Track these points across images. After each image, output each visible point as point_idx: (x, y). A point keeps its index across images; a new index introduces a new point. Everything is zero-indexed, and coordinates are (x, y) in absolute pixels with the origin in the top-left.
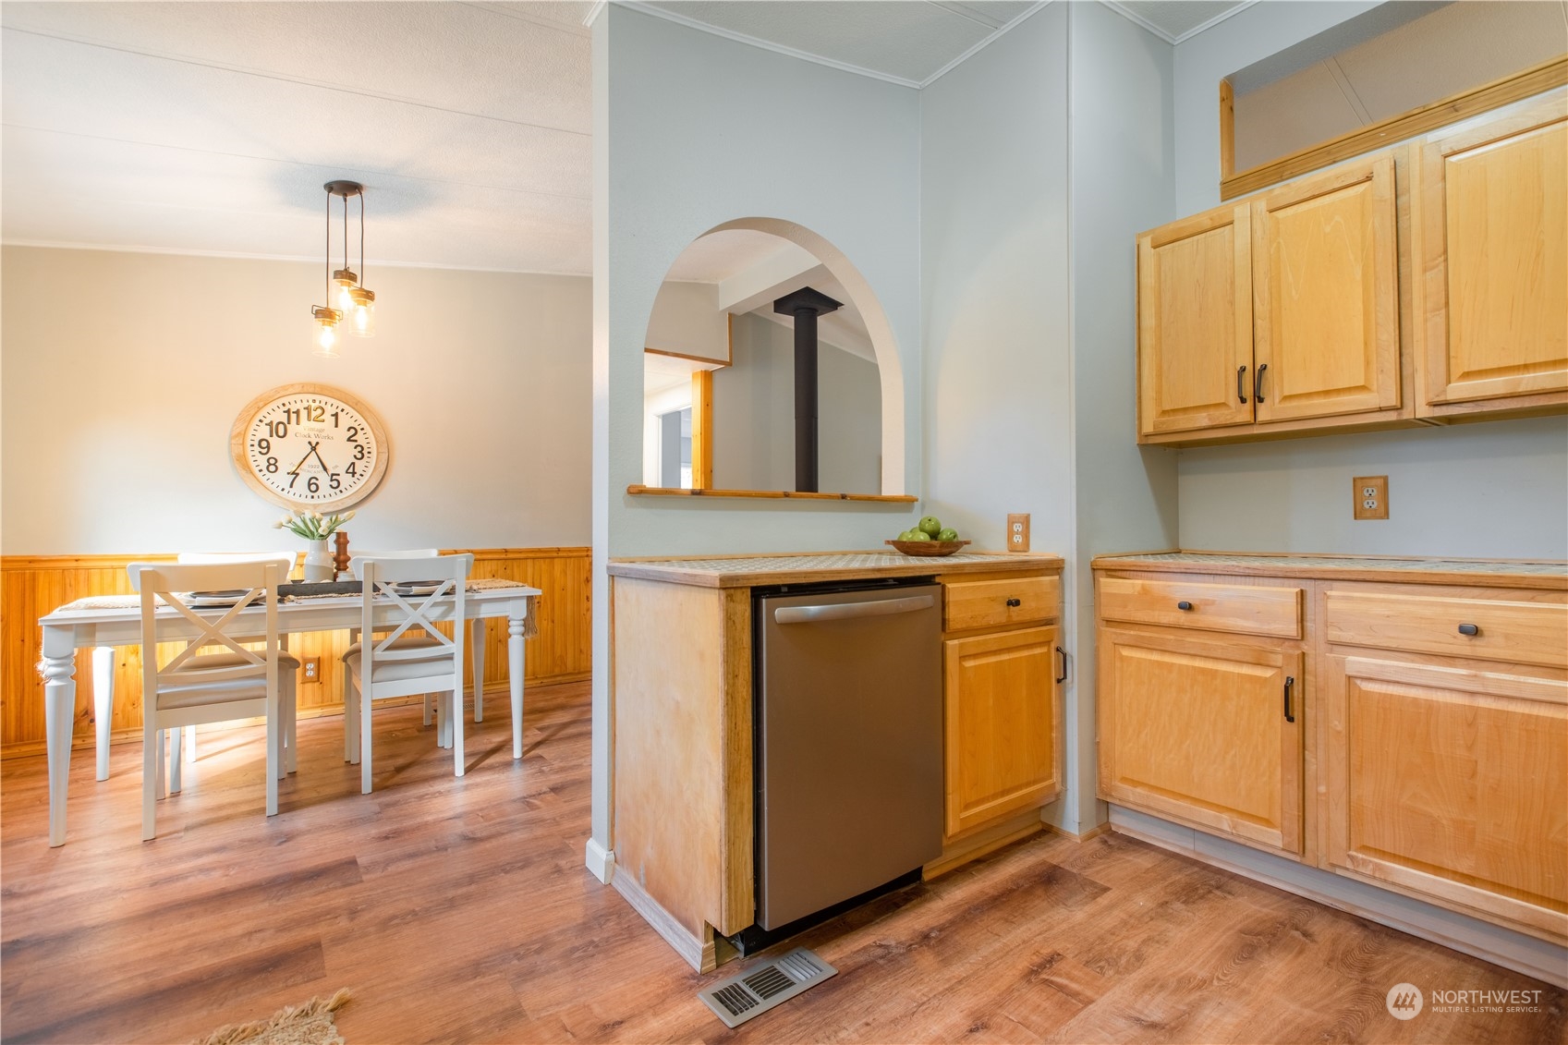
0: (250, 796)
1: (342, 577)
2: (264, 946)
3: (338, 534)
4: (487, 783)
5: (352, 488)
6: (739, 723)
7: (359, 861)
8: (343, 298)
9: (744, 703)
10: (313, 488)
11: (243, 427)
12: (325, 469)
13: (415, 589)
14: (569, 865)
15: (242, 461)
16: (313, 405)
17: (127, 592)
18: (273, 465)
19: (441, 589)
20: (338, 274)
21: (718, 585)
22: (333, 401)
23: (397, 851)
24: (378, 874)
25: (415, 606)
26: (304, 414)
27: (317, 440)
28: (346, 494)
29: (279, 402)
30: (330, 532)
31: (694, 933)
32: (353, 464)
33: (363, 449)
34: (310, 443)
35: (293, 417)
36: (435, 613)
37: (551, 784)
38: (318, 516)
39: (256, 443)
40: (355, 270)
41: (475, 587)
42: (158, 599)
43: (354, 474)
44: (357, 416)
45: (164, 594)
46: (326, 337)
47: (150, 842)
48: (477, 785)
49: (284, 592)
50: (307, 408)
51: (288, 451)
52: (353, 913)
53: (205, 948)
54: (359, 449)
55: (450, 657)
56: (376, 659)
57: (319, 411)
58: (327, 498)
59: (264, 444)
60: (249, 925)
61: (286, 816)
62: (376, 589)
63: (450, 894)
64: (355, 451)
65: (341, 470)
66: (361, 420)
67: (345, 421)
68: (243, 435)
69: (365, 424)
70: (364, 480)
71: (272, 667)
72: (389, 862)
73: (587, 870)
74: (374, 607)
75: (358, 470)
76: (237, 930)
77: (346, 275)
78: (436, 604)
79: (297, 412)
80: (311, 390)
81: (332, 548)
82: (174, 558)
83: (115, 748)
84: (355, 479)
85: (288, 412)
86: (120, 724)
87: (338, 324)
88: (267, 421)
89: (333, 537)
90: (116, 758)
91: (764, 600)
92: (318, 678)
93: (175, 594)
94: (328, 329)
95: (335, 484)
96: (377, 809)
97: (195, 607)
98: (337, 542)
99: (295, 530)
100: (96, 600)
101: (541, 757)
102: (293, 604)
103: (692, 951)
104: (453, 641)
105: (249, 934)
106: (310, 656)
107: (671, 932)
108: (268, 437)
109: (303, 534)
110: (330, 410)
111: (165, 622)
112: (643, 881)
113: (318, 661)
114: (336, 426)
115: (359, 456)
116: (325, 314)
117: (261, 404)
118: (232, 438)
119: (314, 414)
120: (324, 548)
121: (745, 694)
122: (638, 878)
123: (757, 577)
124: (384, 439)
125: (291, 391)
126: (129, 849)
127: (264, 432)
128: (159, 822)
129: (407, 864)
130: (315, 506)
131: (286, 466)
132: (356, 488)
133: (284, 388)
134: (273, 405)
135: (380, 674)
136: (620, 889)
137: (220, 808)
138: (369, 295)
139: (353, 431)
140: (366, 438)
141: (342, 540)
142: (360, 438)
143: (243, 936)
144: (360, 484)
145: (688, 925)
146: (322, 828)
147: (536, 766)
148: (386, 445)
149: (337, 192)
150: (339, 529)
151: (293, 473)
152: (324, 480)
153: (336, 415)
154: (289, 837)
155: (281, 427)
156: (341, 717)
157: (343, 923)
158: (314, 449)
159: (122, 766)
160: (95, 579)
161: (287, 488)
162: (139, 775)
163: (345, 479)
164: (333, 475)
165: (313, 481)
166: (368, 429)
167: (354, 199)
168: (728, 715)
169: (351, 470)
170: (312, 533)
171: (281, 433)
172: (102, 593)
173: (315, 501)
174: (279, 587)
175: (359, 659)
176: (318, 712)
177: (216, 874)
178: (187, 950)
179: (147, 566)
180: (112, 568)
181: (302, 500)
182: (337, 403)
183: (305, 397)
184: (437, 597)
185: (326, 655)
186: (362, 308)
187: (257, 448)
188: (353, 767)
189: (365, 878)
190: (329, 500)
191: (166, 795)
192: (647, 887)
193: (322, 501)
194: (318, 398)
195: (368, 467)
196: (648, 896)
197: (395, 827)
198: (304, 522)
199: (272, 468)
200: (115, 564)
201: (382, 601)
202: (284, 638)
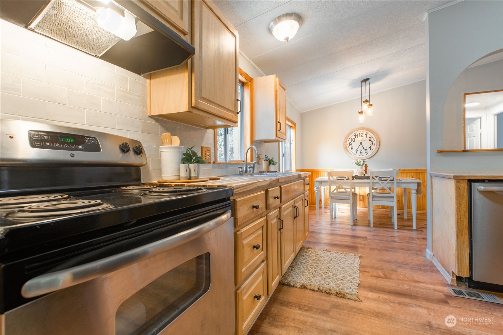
0: (348, 221)
1: (366, 175)
2: (348, 244)
3: (365, 165)
4: (403, 232)
5: (370, 152)
6: (462, 218)
7: (368, 238)
8: (365, 107)
9: (465, 212)
10: (361, 153)
11: (346, 140)
12: (364, 148)
13: (383, 179)
14: (420, 254)
15: (346, 148)
16: (361, 133)
17: (326, 177)
18: (352, 148)
19: (389, 179)
20: (364, 102)
21: (452, 178)
22: (365, 131)
23: (376, 238)
24: (371, 241)
25: (383, 183)
26: (359, 135)
27: (362, 141)
28: (369, 154)
29: (353, 133)
30: (363, 164)
31: (450, 274)
32: (370, 146)
33: (373, 142)
34: (360, 142)
35: (356, 136)
36: (389, 186)
37: (423, 237)
38: (361, 160)
39: (349, 144)
40: (368, 99)
41: (401, 179)
42: (331, 178)
43: (371, 149)
44: (371, 134)
45: (332, 177)
46: (361, 118)
47: (331, 224)
48: (400, 232)
49: (353, 178)
50: (360, 134)
51: (355, 145)
52: (365, 245)
53: (339, 241)
54: (372, 142)
55: (393, 197)
56: (373, 195)
57: (362, 134)
58: (364, 156)
59: (350, 144)
60: (346, 240)
61: (354, 226)
62: (373, 178)
63: (386, 249)
64: (371, 143)
65: (368, 148)
66: (372, 135)
67: (368, 136)
68: (346, 142)
69: (373, 136)
70: (373, 150)
71: (351, 195)
72: (374, 240)
73: (426, 256)
74: (372, 182)
75: (372, 148)
76: (344, 241)
77: (366, 101)
78: (388, 183)
79: (357, 135)
80: (360, 129)
81: (364, 169)
82: (334, 170)
83: (325, 208)
84: (371, 150)
85: (355, 135)
86: (326, 204)
87: (364, 114)
88: (351, 138)
89: (364, 165)
90: (325, 210)
91: (472, 183)
92: (363, 200)
93: (334, 177)
94: (362, 116)
95: (366, 152)
96: (373, 230)
97: (337, 180)
98: (365, 166)
99: (356, 164)
100: (321, 177)
101: (423, 231)
102: (355, 180)
103: (449, 279)
104: (393, 193)
105: (346, 242)
106: (361, 195)
107: (444, 274)
108: (351, 142)
109: (357, 165)
110: (365, 134)
111: (332, 182)
112: (439, 261)
113: (363, 196)
114: (366, 137)
115: (372, 144)
116: (361, 112)
117: (349, 134)
118: (344, 143)
119: (361, 135)
120: (362, 168)
121: (465, 210)
122: (438, 260)
123: (469, 176)
124: (378, 139)
125: (356, 130)
126: (328, 224)
127: (350, 141)
128: (332, 221)
129: (378, 241)
130: (362, 158)
131: (355, 149)
132: (371, 153)
133: (354, 130)
134: (352, 134)
135: (375, 199)
136: (434, 263)
137: (342, 222)
138: (371, 105)
139: (370, 138)
140: (374, 140)
141: (366, 166)
142: (372, 140)
143: (345, 242)
144: (372, 152)
145: (449, 272)
146: (361, 230)
147: (420, 232)
148: (379, 141)
149: (364, 82)
150: (365, 164)
151: (356, 150)
152: (364, 151)
153: (366, 135)
154: (354, 230)
155: (354, 139)
156: (367, 211)
157: (363, 246)
158: (361, 144)
159: (326, 211)
160: (321, 174)
161: (355, 154)
162: (329, 213)
163: (369, 151)
164: (366, 150)
165: (361, 151)
166: (374, 137)
167: (367, 82)
168: (457, 215)
169: (370, 148)
170: (359, 164)
171: (354, 141)
172: (322, 176)
173: (362, 157)
174: (352, 176)
175: (369, 195)
176: (363, 209)
177: (341, 232)
178: (336, 240)
179: (329, 171)
180: (324, 172)
181: (359, 156)
182: (366, 131)
183: (359, 131)
184: (388, 181)
185: (365, 195)
186: (369, 109)
187: (349, 145)
188: (369, 221)
189: (368, 240)
190: (365, 156)
191: (333, 218)
192: (440, 262)
193: (363, 156)
194: (362, 131)
195: (374, 147)
196: (440, 264)
197: (377, 234)
198: (358, 162)
199: (352, 149)
200: (324, 171)
201: (374, 181)
202: (354, 188)
